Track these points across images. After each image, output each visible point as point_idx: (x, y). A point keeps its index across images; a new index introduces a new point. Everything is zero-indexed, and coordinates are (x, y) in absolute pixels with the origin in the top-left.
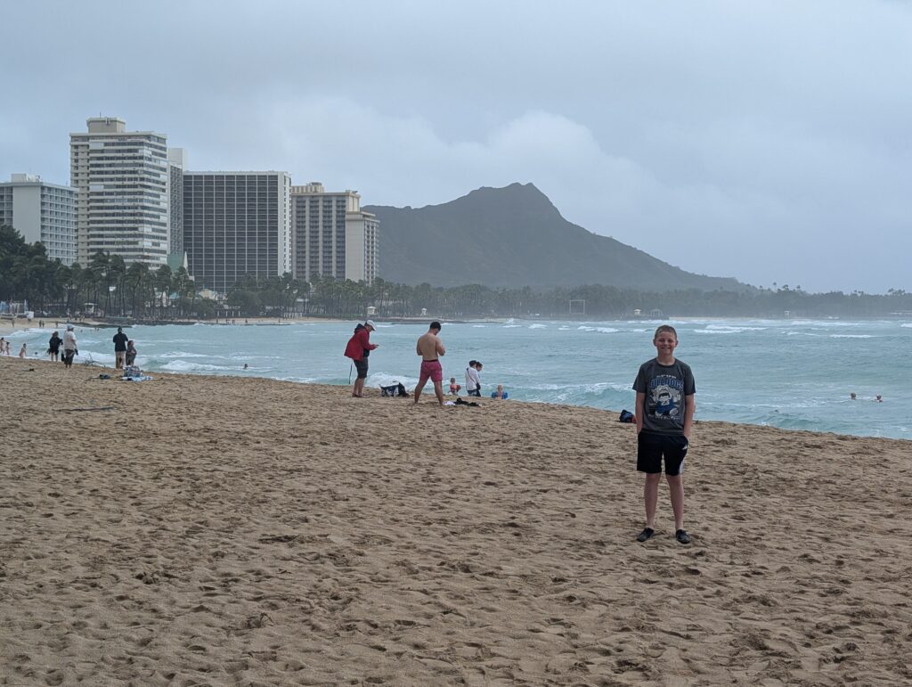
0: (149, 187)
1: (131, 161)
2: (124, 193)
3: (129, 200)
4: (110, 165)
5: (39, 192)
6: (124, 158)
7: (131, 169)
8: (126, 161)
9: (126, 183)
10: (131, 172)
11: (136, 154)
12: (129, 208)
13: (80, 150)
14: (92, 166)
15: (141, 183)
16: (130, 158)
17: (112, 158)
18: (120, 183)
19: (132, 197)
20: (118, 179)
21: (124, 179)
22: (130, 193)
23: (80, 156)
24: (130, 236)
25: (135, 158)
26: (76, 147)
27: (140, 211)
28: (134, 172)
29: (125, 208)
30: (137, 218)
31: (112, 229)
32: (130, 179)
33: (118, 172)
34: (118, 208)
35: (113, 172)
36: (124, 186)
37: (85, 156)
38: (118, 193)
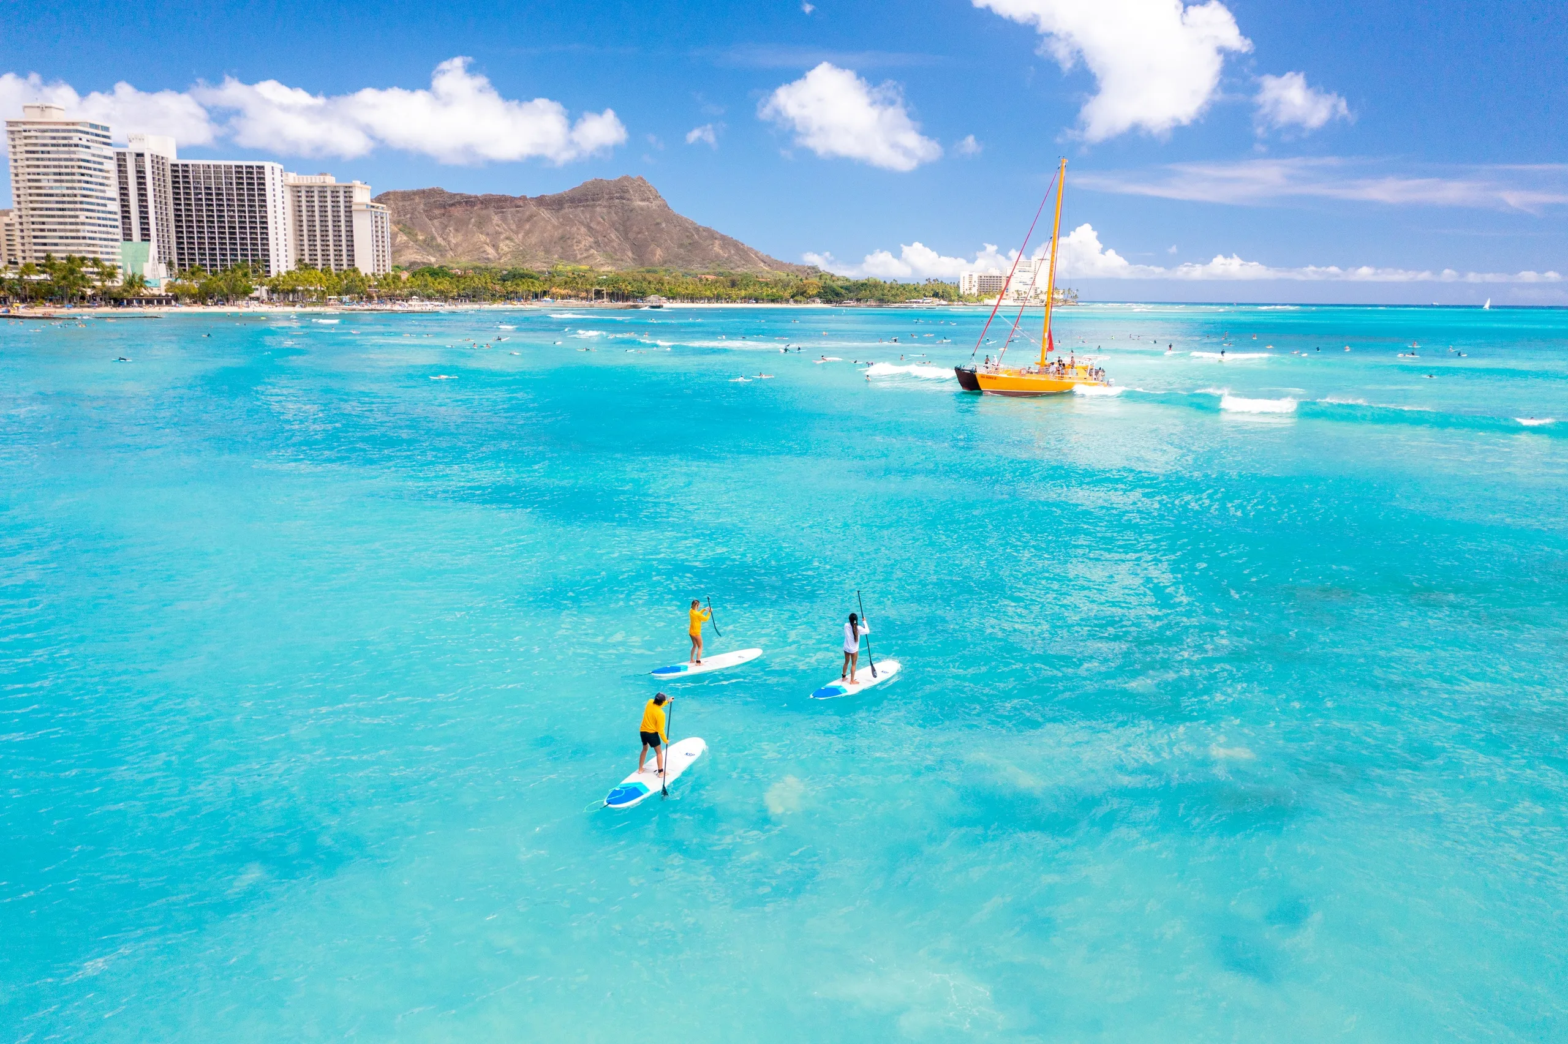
0: (89, 175)
1: (66, 149)
2: (61, 181)
3: (68, 188)
4: (45, 152)
6: (58, 145)
8: (61, 149)
9: (63, 170)
10: (66, 160)
11: (71, 142)
12: (68, 195)
13: (16, 135)
14: (29, 152)
15: (78, 170)
16: (64, 145)
17: (47, 145)
18: (57, 170)
19: (69, 185)
20: (54, 167)
21: (60, 167)
22: (67, 181)
23: (16, 142)
24: (71, 224)
25: (69, 145)
26: (12, 132)
27: (79, 198)
28: (72, 160)
29: (64, 195)
30: (78, 206)
31: (53, 216)
32: (66, 167)
33: (52, 159)
34: (55, 195)
35: (47, 159)
36: (61, 174)
37: (21, 142)
38: (56, 181)
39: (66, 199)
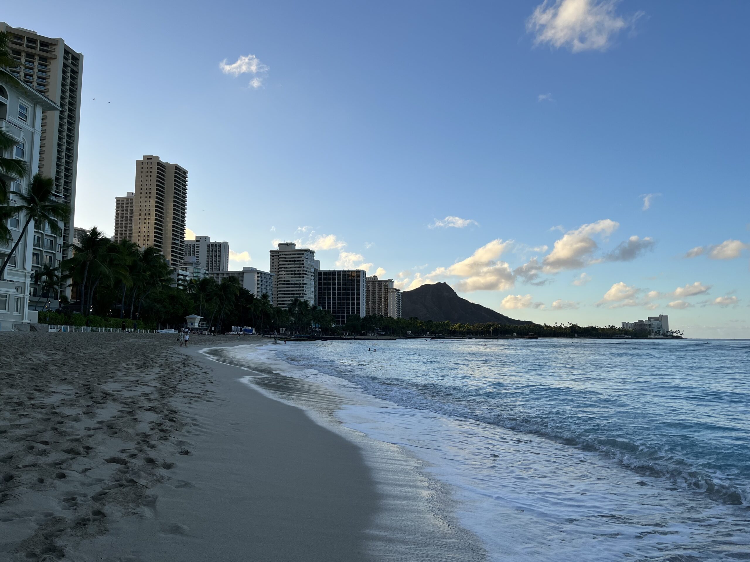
0: (306, 274)
1: (298, 262)
2: (295, 277)
3: (297, 281)
4: (288, 264)
5: (256, 275)
6: (295, 261)
7: (298, 266)
8: (296, 262)
9: (296, 272)
10: (298, 267)
11: (301, 259)
12: (297, 284)
13: (275, 257)
14: (280, 265)
15: (303, 272)
16: (298, 261)
17: (290, 261)
18: (293, 272)
19: (298, 279)
20: (292, 271)
21: (295, 271)
22: (297, 277)
23: (275, 260)
25: (300, 261)
26: (273, 256)
27: (302, 285)
28: (300, 267)
29: (295, 284)
30: (301, 289)
32: (298, 271)
33: (292, 268)
34: (292, 284)
35: (290, 268)
36: (295, 274)
37: (277, 260)
38: (292, 277)
39: (295, 286)
